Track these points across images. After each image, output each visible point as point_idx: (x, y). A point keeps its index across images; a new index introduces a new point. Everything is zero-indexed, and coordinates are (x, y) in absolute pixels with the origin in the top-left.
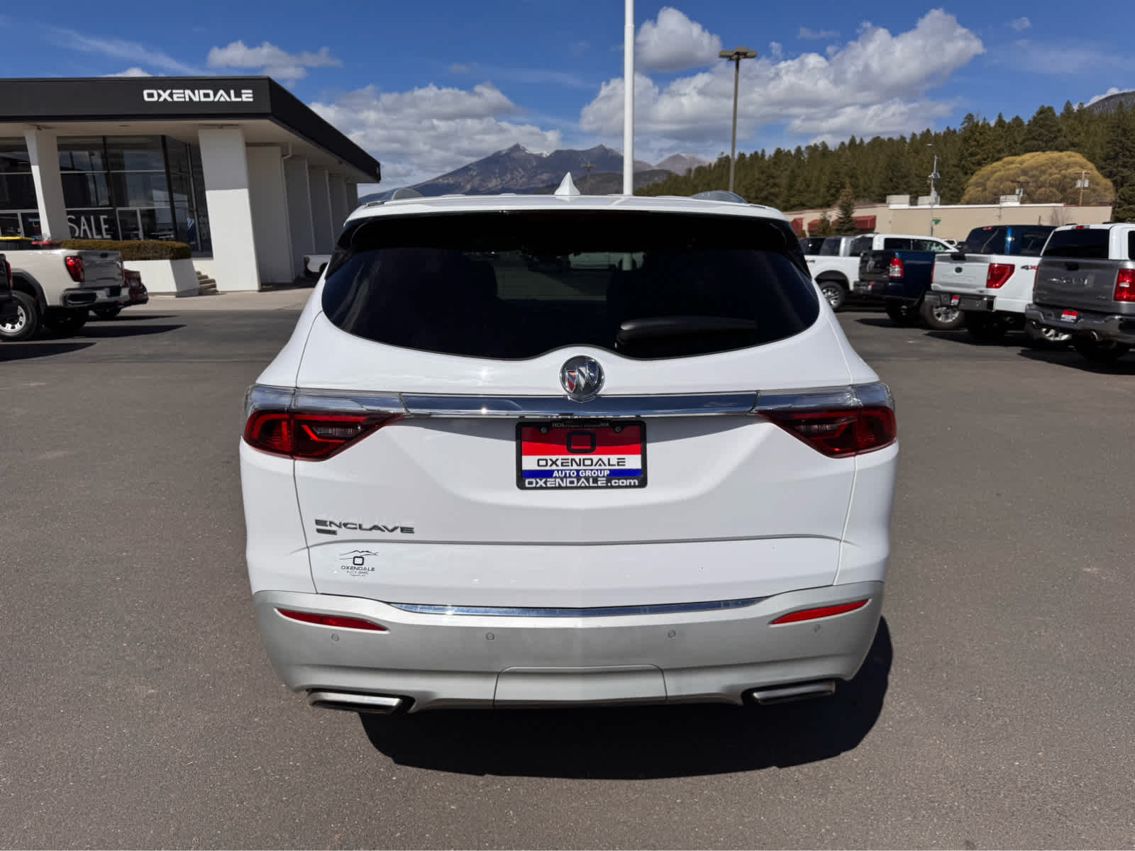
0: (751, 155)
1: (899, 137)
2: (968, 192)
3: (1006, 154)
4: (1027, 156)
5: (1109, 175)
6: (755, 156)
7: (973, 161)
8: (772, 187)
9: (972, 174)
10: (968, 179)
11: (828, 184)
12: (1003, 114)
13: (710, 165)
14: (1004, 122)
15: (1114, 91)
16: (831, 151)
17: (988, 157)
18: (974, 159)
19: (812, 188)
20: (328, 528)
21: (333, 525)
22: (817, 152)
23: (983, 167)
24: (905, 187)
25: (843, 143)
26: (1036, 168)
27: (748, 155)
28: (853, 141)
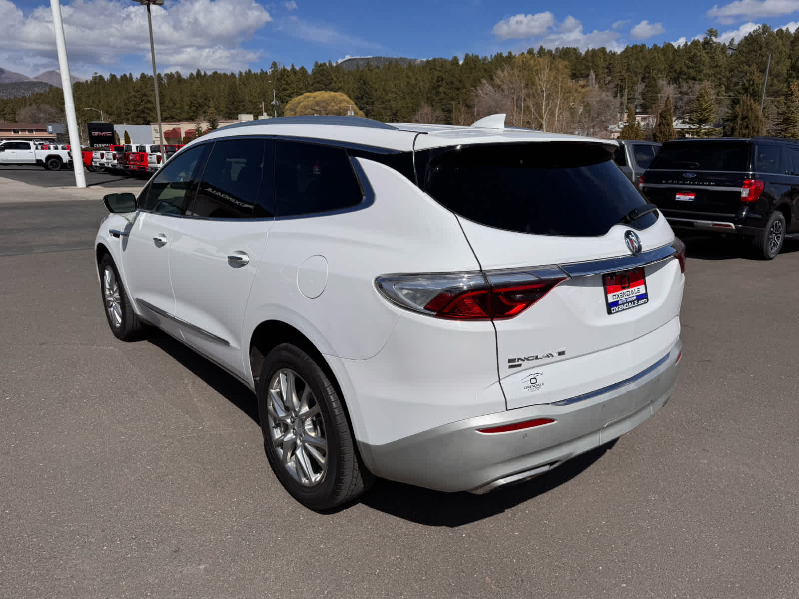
0: (122, 77)
1: (230, 73)
2: (286, 114)
3: (304, 91)
4: (317, 93)
5: (361, 109)
6: (124, 77)
7: (286, 94)
8: (146, 103)
9: (287, 103)
10: (284, 106)
11: (190, 103)
12: (294, 65)
13: (87, 81)
14: (295, 69)
15: (348, 57)
16: (184, 79)
17: (294, 92)
18: (286, 93)
19: (178, 106)
20: (517, 363)
21: (520, 361)
22: (174, 79)
23: (293, 98)
24: (243, 109)
25: (192, 74)
26: (324, 102)
27: (119, 77)
28: (198, 72)
